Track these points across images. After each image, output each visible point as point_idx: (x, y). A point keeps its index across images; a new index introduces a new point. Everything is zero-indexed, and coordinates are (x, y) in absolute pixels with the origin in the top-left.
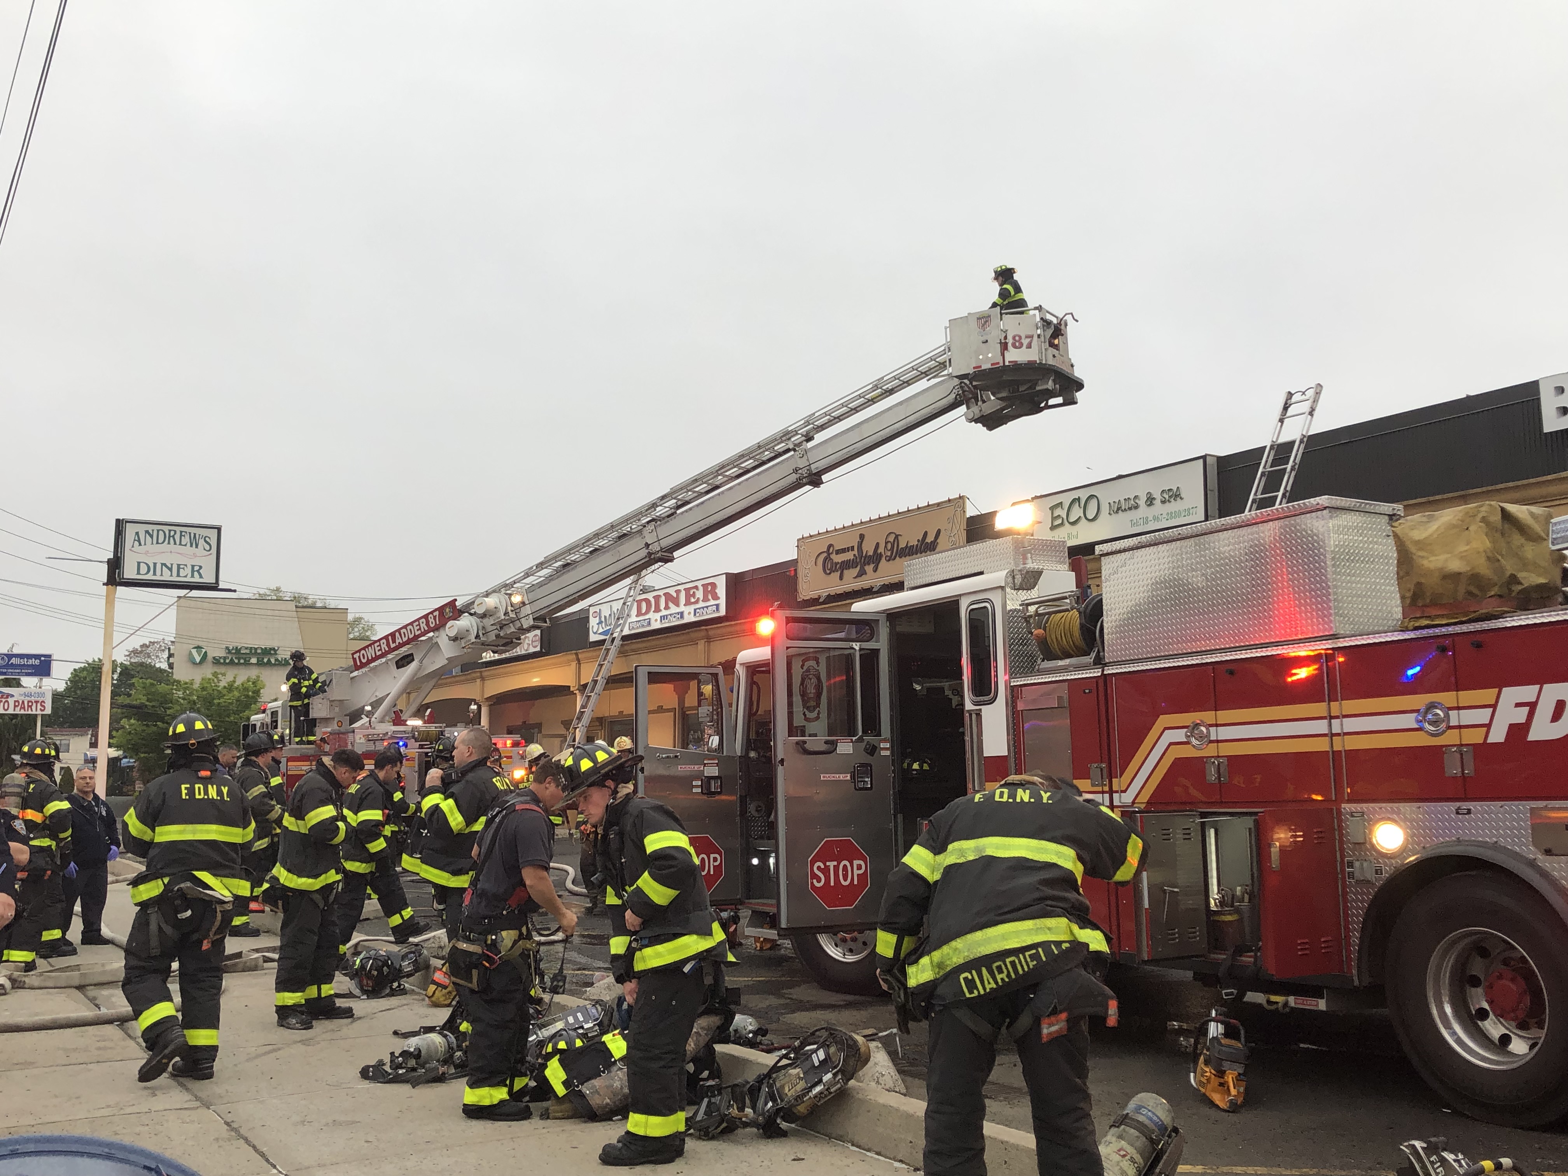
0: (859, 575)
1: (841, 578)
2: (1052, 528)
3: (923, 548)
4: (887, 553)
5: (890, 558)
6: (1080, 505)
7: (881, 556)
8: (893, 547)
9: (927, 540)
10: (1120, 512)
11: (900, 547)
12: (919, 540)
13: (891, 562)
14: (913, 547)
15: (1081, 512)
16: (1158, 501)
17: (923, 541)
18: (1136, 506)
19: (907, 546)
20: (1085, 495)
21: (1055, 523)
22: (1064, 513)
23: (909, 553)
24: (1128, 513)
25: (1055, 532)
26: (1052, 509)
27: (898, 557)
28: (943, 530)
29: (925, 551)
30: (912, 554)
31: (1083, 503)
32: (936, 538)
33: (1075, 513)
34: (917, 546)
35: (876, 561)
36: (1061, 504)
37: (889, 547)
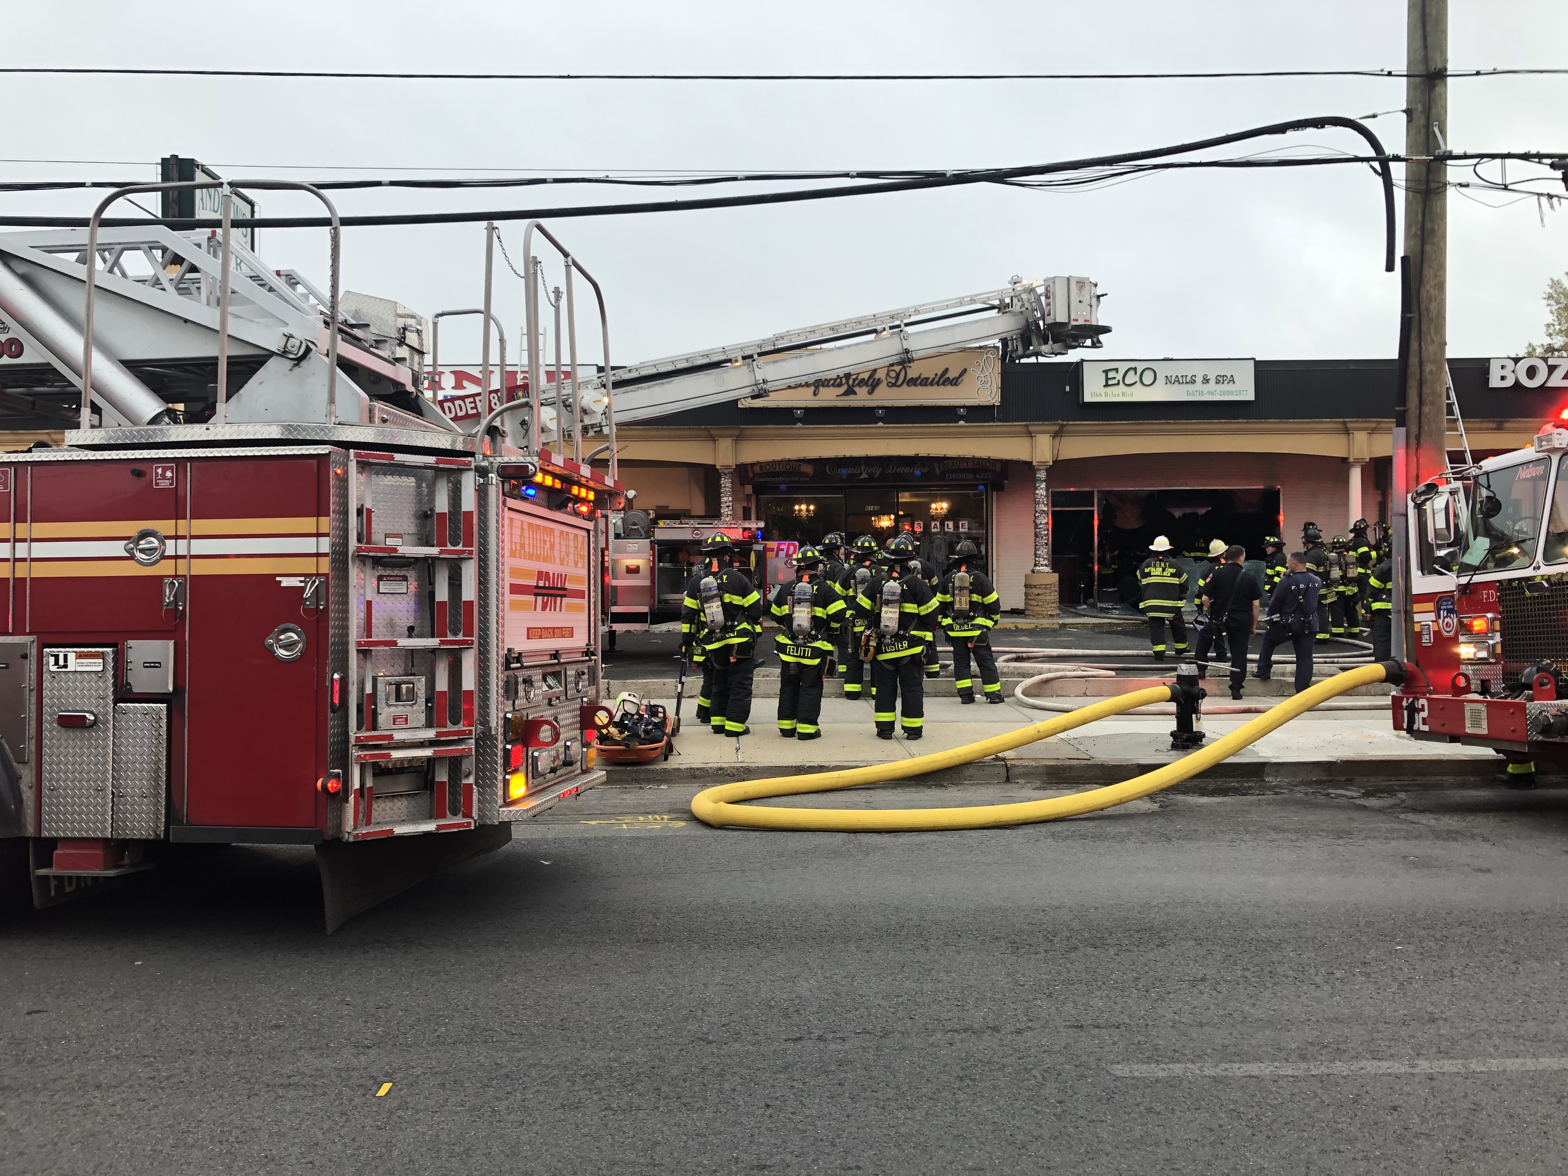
0: (846, 394)
1: (815, 394)
2: (1107, 385)
3: (941, 382)
4: (890, 380)
5: (894, 385)
6: (1136, 373)
7: (879, 382)
8: (898, 375)
9: (947, 376)
10: (1176, 383)
11: (909, 377)
12: (936, 375)
13: (895, 388)
14: (928, 379)
15: (1137, 378)
16: (1213, 381)
17: (942, 376)
18: (1193, 382)
19: (919, 377)
20: (1140, 367)
21: (1110, 382)
22: (1119, 377)
23: (921, 384)
24: (1184, 385)
25: (1109, 389)
26: (1106, 372)
27: (905, 385)
28: (970, 370)
29: (943, 384)
30: (926, 385)
31: (1139, 372)
32: (961, 375)
33: (1131, 378)
34: (934, 379)
35: (871, 385)
36: (1117, 370)
37: (893, 374)
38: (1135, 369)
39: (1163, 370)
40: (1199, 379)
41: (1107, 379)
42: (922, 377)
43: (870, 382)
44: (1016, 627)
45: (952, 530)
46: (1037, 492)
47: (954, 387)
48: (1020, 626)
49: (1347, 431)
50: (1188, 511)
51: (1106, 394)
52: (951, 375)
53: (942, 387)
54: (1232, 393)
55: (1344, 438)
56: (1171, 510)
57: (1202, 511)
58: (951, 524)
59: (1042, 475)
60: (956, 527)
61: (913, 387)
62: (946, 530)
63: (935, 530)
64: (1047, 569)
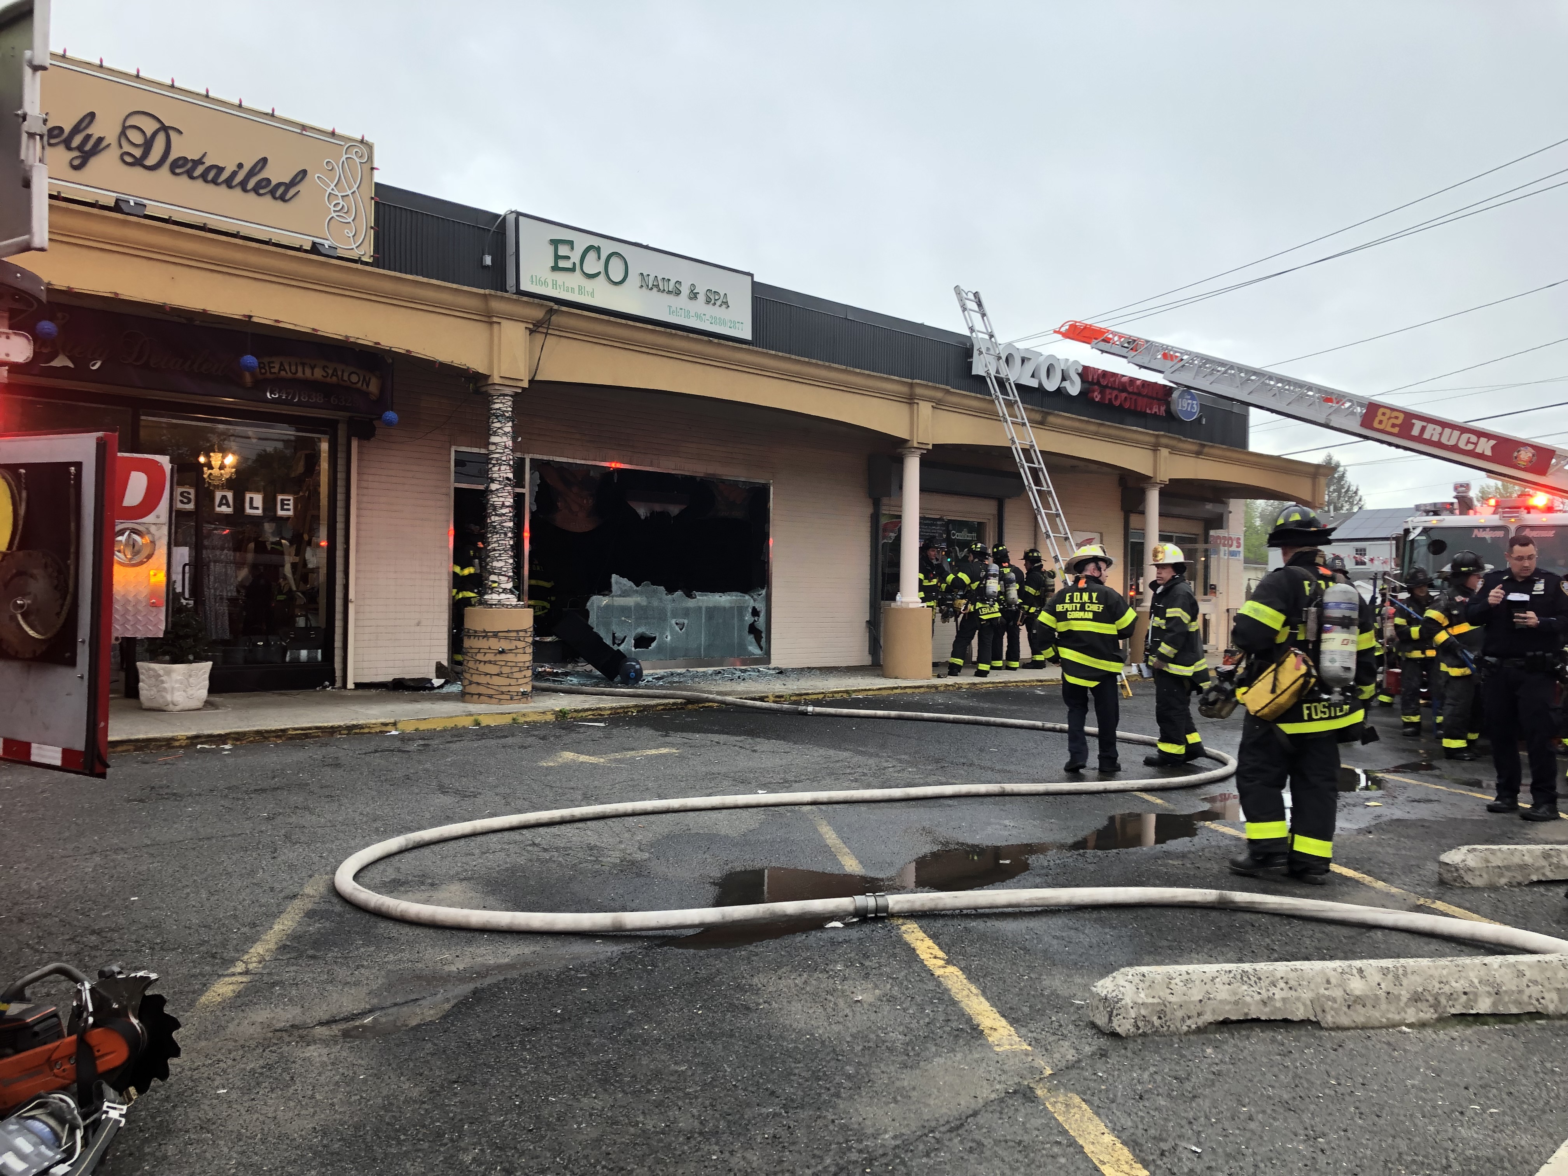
2: (555, 268)
3: (251, 184)
4: (127, 148)
5: (138, 162)
6: (599, 258)
7: (98, 146)
8: (148, 145)
9: (263, 175)
10: (655, 289)
11: (173, 156)
12: (240, 166)
13: (138, 170)
14: (220, 170)
15: (599, 267)
16: (701, 298)
17: (251, 173)
18: (678, 293)
19: (200, 162)
20: (607, 248)
21: (562, 264)
22: (576, 257)
23: (204, 176)
24: (665, 295)
25: (560, 277)
26: (555, 243)
27: (165, 169)
28: (314, 176)
29: (256, 190)
30: (214, 182)
31: (604, 256)
32: (293, 183)
33: (592, 265)
34: (234, 174)
35: (80, 148)
36: (571, 243)
37: (136, 137)
38: (598, 249)
39: (639, 263)
40: (685, 290)
41: (557, 257)
42: (208, 162)
43: (77, 141)
44: (477, 723)
45: (259, 512)
46: (494, 439)
47: (279, 203)
48: (485, 721)
49: (911, 400)
50: (658, 508)
51: (555, 284)
52: (277, 174)
53: (252, 196)
54: (723, 322)
55: (904, 409)
56: (633, 505)
57: (674, 510)
58: (258, 499)
59: (503, 405)
60: (269, 504)
61: (184, 180)
62: (248, 511)
63: (224, 509)
64: (513, 599)
